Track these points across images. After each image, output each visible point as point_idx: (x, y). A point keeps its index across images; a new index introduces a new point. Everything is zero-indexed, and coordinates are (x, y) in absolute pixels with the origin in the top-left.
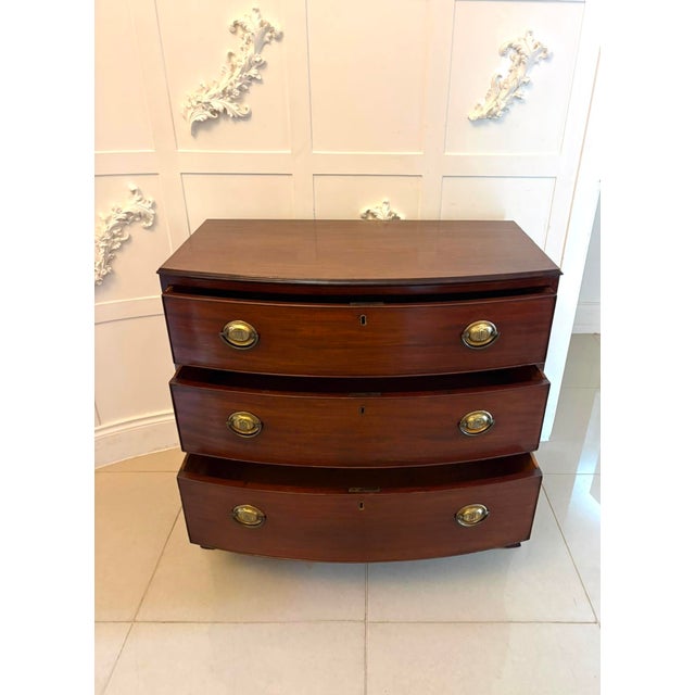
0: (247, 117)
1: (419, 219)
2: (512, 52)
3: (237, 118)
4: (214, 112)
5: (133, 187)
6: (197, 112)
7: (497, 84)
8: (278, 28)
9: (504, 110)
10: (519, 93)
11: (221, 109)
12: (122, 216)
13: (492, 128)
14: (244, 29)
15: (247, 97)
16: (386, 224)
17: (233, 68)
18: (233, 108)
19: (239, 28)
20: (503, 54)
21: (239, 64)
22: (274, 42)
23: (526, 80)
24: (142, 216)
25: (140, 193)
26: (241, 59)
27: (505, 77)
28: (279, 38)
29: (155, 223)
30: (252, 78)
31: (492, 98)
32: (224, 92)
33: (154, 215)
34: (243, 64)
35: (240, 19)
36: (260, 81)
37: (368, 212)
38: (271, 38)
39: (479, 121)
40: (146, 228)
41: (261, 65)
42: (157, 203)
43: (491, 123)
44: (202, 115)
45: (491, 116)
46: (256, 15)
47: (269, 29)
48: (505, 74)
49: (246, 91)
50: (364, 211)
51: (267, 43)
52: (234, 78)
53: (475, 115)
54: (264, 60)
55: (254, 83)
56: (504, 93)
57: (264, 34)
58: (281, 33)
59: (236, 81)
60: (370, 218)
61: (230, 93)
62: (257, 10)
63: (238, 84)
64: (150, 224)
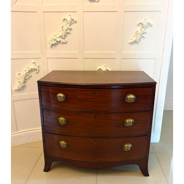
0: (66, 43)
1: (115, 70)
2: (141, 25)
3: (63, 43)
4: (57, 41)
5: (33, 62)
6: (53, 42)
7: (137, 33)
8: (75, 20)
9: (139, 40)
10: (143, 35)
11: (59, 41)
12: (30, 69)
13: (136, 45)
14: (66, 20)
15: (66, 38)
16: (105, 72)
17: (63, 30)
18: (62, 40)
19: (65, 20)
20: (138, 25)
21: (65, 29)
22: (74, 23)
23: (145, 32)
24: (35, 70)
25: (35, 63)
26: (65, 28)
27: (139, 31)
28: (76, 22)
29: (39, 71)
30: (68, 33)
31: (136, 37)
32: (60, 36)
33: (39, 69)
34: (66, 29)
35: (66, 18)
36: (70, 33)
37: (100, 69)
38: (73, 22)
39: (132, 43)
41: (71, 29)
42: (40, 66)
43: (136, 44)
44: (54, 42)
45: (135, 42)
46: (70, 17)
47: (73, 20)
49: (66, 36)
50: (98, 68)
51: (72, 24)
52: (63, 33)
53: (131, 41)
54: (71, 28)
55: (68, 34)
56: (139, 36)
57: (72, 21)
58: (76, 21)
59: (63, 34)
60: (100, 70)
62: (70, 15)
63: (64, 34)
64: (37, 72)
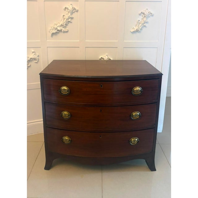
0: (67, 32)
1: (117, 60)
2: (142, 14)
3: (64, 32)
4: (58, 30)
5: (33, 51)
6: (53, 30)
7: (139, 22)
8: (77, 8)
9: (141, 29)
10: (145, 25)
11: (60, 30)
12: (29, 59)
13: (138, 34)
14: (68, 9)
15: (67, 26)
16: (107, 61)
17: (64, 19)
18: (63, 29)
19: (66, 9)
20: (140, 15)
22: (76, 12)
23: (147, 21)
24: (35, 59)
25: (35, 53)
26: (66, 17)
27: (140, 21)
28: (77, 11)
29: (38, 61)
30: (69, 22)
31: (137, 26)
32: (61, 25)
33: (38, 59)
35: (67, 7)
36: (71, 22)
37: (101, 58)
38: (75, 11)
39: (134, 32)
40: (35, 63)
41: (72, 18)
42: (40, 55)
44: (54, 31)
45: (137, 31)
46: (71, 6)
47: (75, 9)
48: (141, 20)
50: (100, 57)
51: (74, 12)
53: (132, 30)
54: (73, 17)
55: (69, 23)
56: (141, 25)
57: (73, 10)
58: (78, 10)
59: (65, 22)
60: (102, 59)
61: (63, 25)
62: (71, 4)
63: (65, 23)
64: (37, 61)
